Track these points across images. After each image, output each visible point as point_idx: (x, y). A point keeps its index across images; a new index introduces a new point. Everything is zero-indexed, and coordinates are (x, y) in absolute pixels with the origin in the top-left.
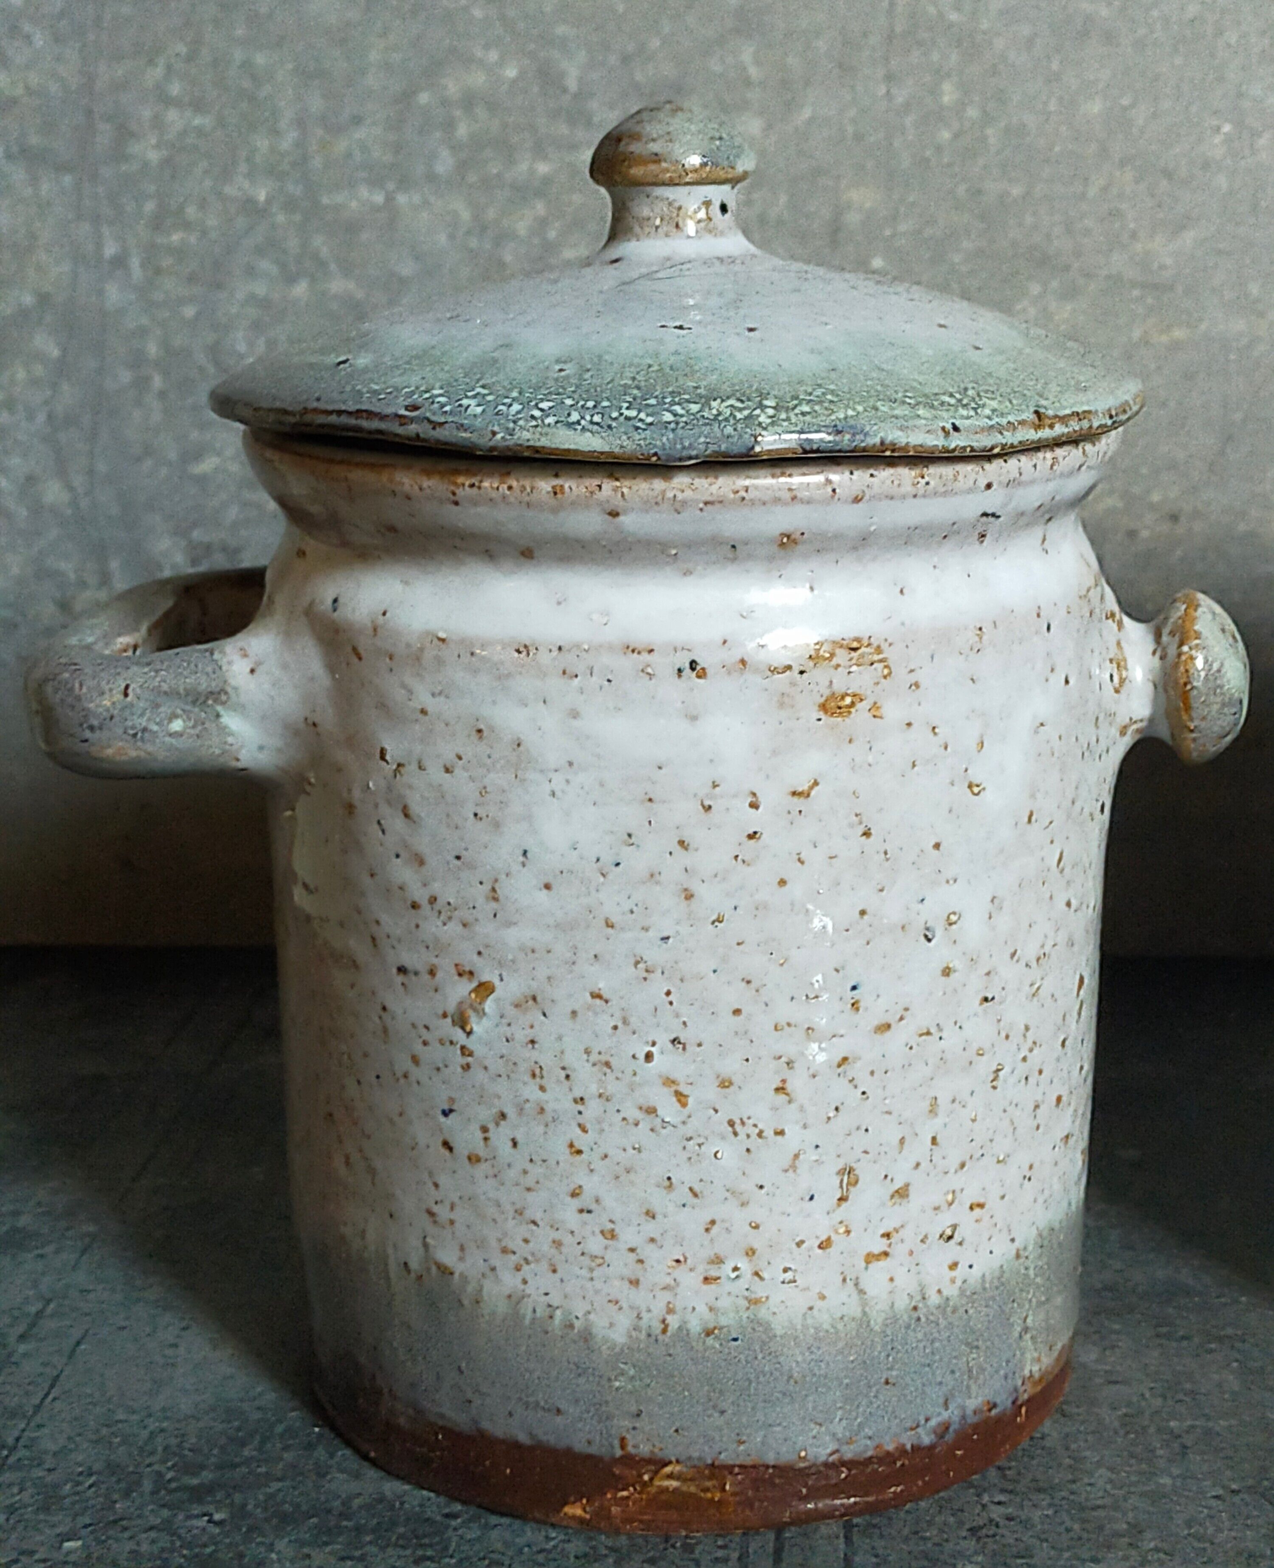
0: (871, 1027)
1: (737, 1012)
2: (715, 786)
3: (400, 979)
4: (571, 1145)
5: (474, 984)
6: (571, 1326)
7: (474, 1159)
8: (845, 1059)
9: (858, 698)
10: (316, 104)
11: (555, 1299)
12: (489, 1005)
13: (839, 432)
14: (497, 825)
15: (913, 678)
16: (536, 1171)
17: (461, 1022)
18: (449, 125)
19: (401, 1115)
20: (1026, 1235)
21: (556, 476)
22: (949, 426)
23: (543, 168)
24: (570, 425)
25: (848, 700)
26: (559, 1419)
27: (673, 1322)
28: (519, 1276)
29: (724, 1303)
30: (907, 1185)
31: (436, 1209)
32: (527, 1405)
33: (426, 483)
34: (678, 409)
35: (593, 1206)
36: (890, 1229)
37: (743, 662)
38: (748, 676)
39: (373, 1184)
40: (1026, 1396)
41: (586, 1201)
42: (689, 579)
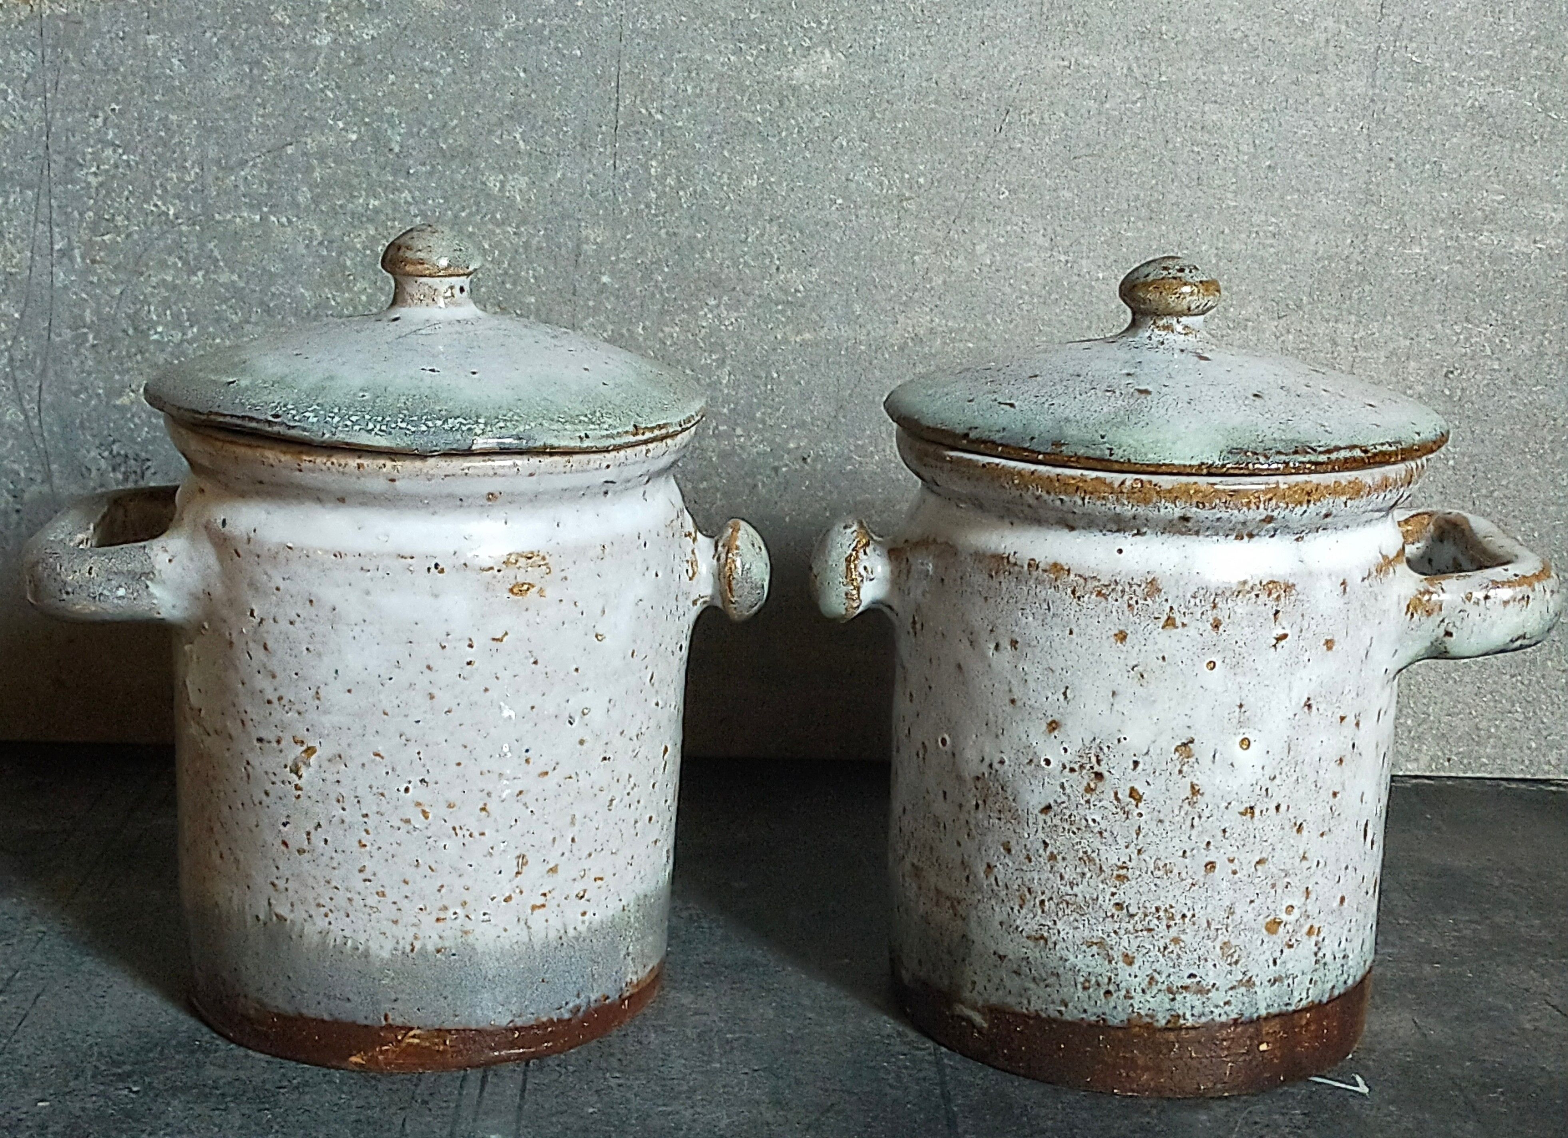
0: (536, 774)
1: (459, 764)
2: (448, 635)
3: (258, 745)
4: (360, 842)
5: (304, 747)
6: (357, 949)
7: (301, 851)
8: (521, 792)
9: (531, 585)
10: (213, 152)
11: (347, 933)
12: (313, 760)
13: (520, 439)
14: (320, 655)
15: (563, 574)
16: (339, 857)
17: (296, 771)
18: (309, 169)
19: (257, 826)
20: (629, 898)
21: (359, 457)
22: (583, 435)
23: (374, 203)
24: (369, 431)
25: (525, 587)
26: (348, 1005)
27: (418, 945)
28: (327, 920)
29: (448, 933)
30: (556, 866)
31: (276, 882)
32: (329, 997)
33: (283, 458)
34: (430, 424)
35: (372, 878)
36: (546, 891)
37: (465, 564)
38: (468, 572)
39: (238, 869)
40: (628, 994)
41: (367, 874)
42: (435, 517)
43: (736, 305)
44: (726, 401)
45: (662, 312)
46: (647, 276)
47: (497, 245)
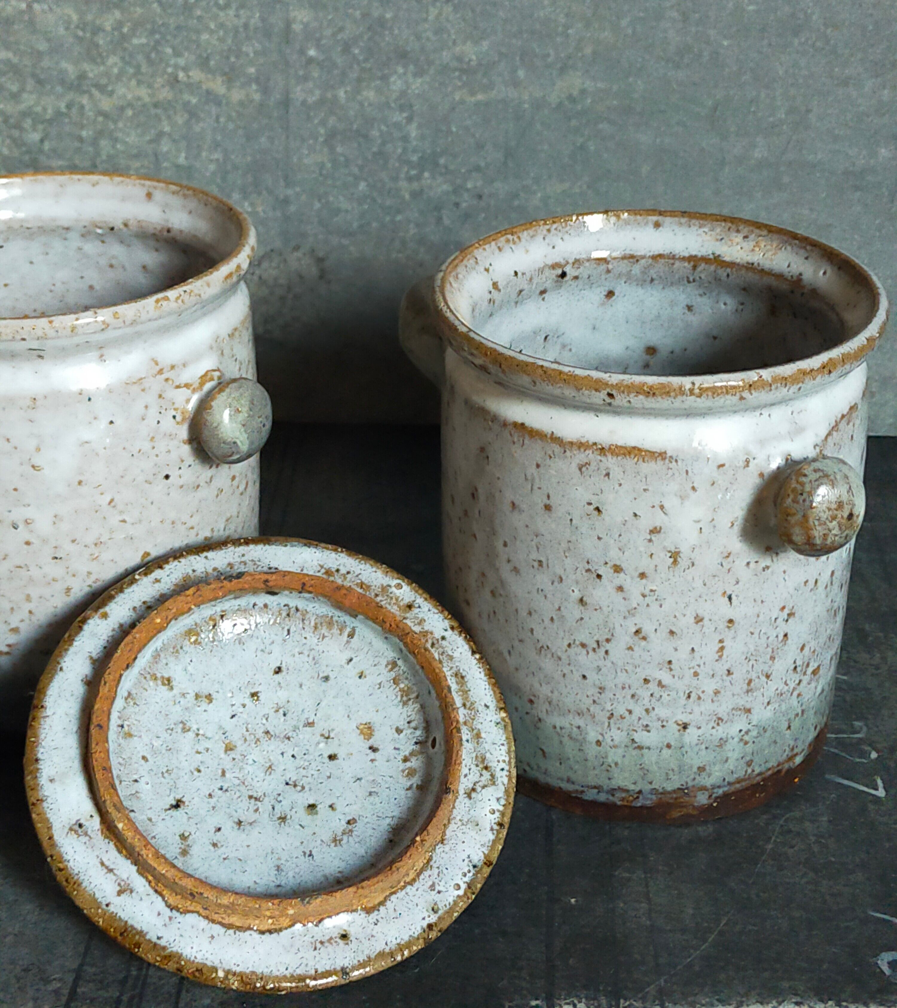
43: (419, 73)
44: (414, 151)
45: (359, 80)
46: (346, 49)
47: (222, 26)
